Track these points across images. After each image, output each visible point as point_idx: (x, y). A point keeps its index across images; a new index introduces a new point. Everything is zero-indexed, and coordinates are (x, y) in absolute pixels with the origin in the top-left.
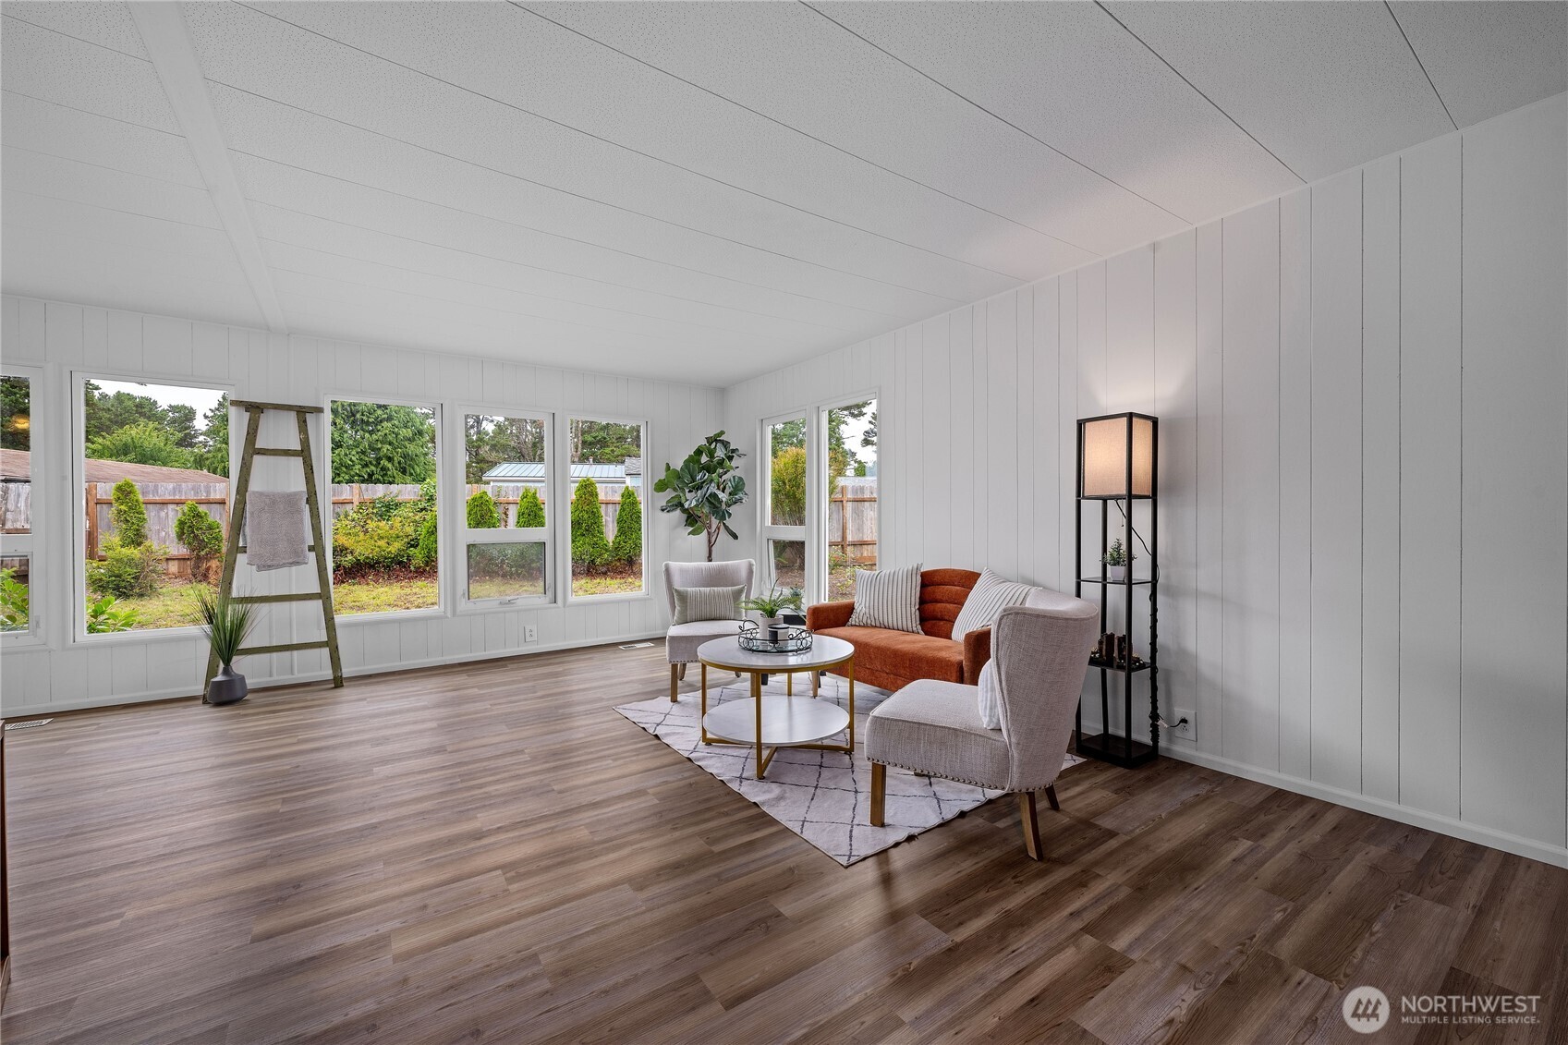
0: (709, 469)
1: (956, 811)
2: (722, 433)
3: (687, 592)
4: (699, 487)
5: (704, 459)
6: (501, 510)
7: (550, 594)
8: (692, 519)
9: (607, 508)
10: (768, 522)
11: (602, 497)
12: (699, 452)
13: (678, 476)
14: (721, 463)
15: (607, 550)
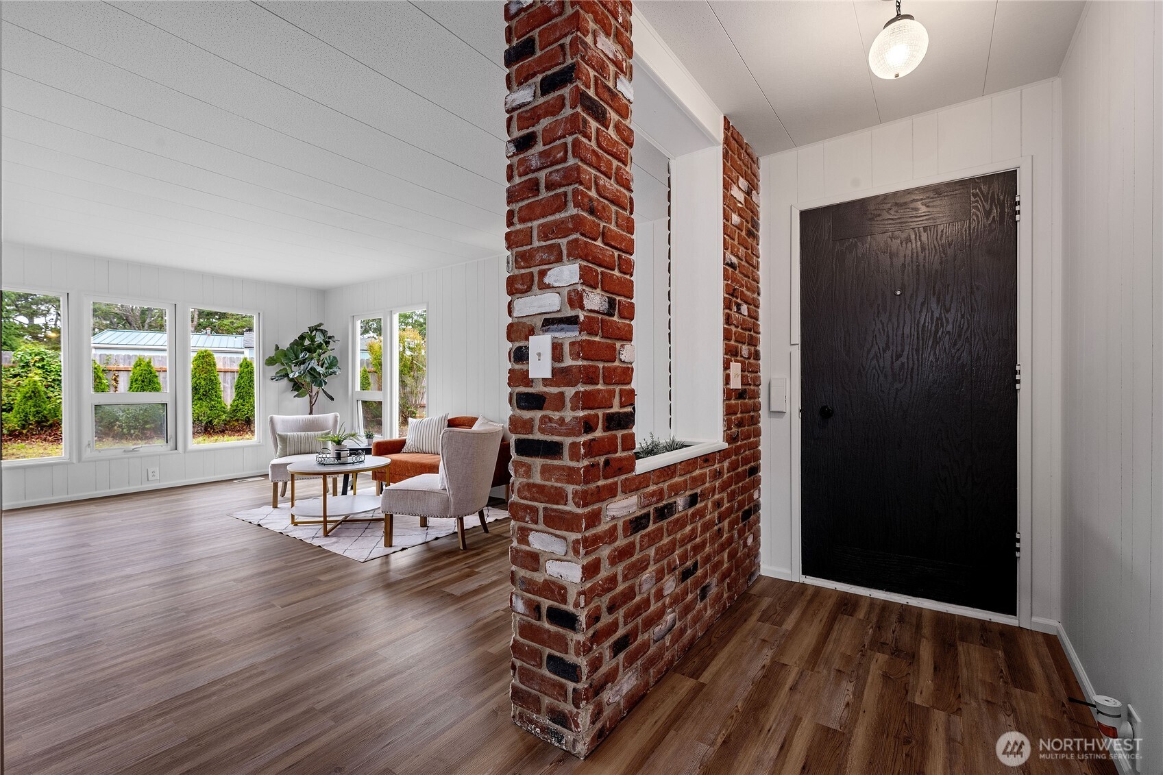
0: (310, 350)
1: (434, 537)
2: (321, 324)
3: (287, 435)
4: (303, 362)
5: (307, 342)
6: (111, 376)
7: (171, 443)
8: (297, 386)
9: (225, 375)
10: (358, 388)
11: (219, 366)
12: (302, 338)
13: (285, 354)
14: (320, 346)
15: (224, 412)
